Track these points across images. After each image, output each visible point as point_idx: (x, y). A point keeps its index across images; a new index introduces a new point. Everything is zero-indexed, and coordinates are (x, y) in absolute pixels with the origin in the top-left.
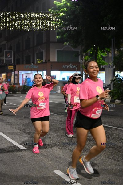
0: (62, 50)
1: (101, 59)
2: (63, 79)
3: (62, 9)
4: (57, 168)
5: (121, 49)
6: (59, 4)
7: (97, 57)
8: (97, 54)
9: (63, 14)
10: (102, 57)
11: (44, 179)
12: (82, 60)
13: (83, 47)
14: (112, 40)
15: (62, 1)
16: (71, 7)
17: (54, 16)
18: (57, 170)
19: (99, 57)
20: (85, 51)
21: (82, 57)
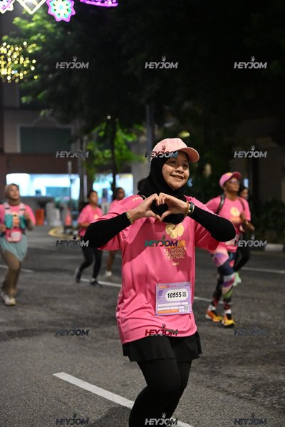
0: (33, 125)
1: (125, 147)
2: (38, 192)
3: (35, 38)
4: (60, 369)
5: (167, 125)
6: (25, 24)
7: (116, 144)
8: (113, 137)
9: (37, 49)
10: (127, 143)
11: (39, 387)
12: (82, 149)
13: (83, 123)
14: (148, 107)
15: (34, 19)
16: (55, 34)
17: (15, 51)
18: (60, 371)
19: (119, 143)
20: (87, 130)
21: (82, 142)
